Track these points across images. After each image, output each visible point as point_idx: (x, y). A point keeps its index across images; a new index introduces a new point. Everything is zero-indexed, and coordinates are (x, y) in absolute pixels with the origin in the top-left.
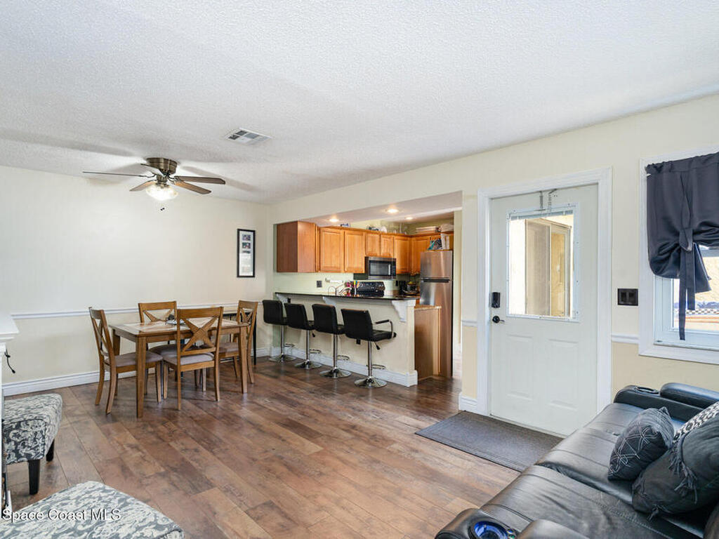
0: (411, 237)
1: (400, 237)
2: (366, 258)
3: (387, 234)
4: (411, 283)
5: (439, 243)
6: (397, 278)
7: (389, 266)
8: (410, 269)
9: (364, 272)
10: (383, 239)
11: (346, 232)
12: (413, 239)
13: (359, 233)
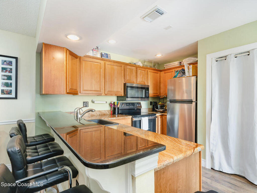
0: (161, 71)
1: (152, 71)
2: (125, 84)
3: (142, 68)
4: (160, 103)
5: (183, 72)
6: (150, 100)
7: (144, 91)
8: (160, 93)
9: (123, 95)
10: (139, 71)
11: (107, 63)
12: (162, 73)
13: (119, 65)
